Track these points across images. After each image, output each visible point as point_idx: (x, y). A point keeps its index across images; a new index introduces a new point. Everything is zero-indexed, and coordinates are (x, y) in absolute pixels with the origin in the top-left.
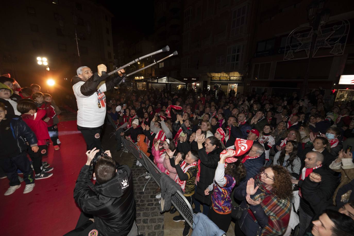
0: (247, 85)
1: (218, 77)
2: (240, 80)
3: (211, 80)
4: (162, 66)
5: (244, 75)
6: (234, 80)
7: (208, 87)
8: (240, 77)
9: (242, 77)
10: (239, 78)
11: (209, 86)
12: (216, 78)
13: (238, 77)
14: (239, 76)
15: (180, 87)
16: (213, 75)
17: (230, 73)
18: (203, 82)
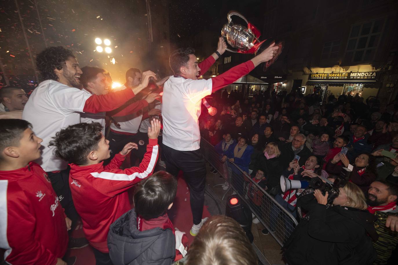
0: (388, 85)
1: (325, 74)
2: (373, 77)
3: (310, 78)
4: (229, 61)
5: (382, 69)
6: (358, 78)
7: (303, 89)
8: (373, 72)
9: (376, 73)
10: (369, 75)
11: (305, 88)
12: (321, 75)
13: (368, 72)
14: (371, 70)
15: (254, 88)
16: (314, 70)
17: (351, 67)
18: (293, 81)
